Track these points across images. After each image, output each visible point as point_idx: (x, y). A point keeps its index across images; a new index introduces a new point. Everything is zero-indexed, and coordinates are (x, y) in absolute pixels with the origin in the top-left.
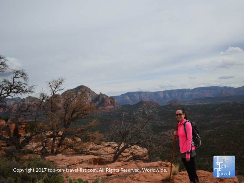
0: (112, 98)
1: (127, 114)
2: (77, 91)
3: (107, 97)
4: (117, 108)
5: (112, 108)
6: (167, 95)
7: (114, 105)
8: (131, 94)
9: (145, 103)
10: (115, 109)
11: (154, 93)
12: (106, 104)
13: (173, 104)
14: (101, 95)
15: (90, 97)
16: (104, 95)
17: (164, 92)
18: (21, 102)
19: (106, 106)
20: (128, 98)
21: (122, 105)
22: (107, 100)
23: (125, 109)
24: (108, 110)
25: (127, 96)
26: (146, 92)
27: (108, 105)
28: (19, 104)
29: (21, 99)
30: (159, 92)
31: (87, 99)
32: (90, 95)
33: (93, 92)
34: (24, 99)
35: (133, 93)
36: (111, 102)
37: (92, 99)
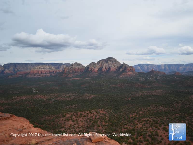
0: (132, 67)
1: (143, 79)
2: (107, 61)
3: (128, 66)
4: (135, 74)
5: (132, 74)
6: (167, 67)
7: (133, 72)
8: (141, 65)
9: (155, 72)
10: (134, 75)
11: (158, 65)
12: (127, 71)
13: (176, 74)
14: (124, 64)
15: (117, 65)
16: (126, 64)
17: (165, 65)
18: (71, 66)
19: (127, 72)
20: (139, 68)
21: (139, 73)
22: (128, 68)
23: (141, 75)
24: (129, 75)
25: (139, 66)
26: (152, 65)
27: (129, 71)
28: (69, 67)
29: (70, 64)
30: (162, 65)
31: (114, 66)
32: (116, 64)
33: (118, 62)
34: (72, 64)
35: (143, 65)
36: (131, 69)
37: (118, 67)
